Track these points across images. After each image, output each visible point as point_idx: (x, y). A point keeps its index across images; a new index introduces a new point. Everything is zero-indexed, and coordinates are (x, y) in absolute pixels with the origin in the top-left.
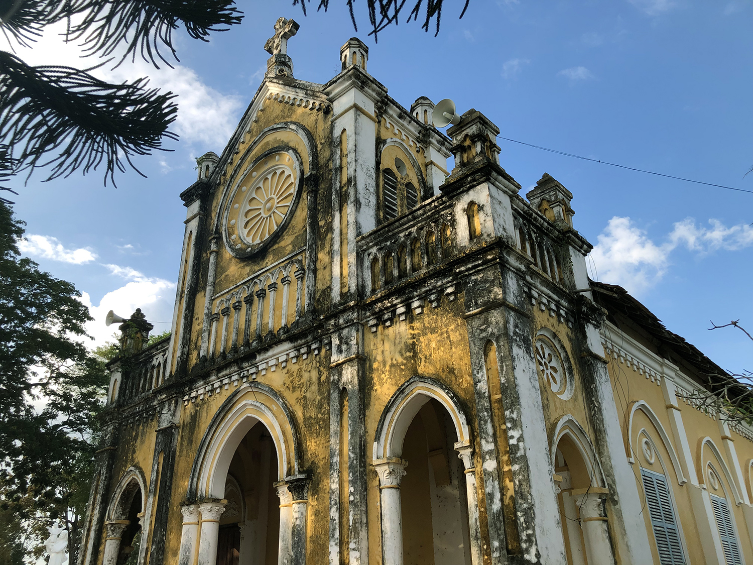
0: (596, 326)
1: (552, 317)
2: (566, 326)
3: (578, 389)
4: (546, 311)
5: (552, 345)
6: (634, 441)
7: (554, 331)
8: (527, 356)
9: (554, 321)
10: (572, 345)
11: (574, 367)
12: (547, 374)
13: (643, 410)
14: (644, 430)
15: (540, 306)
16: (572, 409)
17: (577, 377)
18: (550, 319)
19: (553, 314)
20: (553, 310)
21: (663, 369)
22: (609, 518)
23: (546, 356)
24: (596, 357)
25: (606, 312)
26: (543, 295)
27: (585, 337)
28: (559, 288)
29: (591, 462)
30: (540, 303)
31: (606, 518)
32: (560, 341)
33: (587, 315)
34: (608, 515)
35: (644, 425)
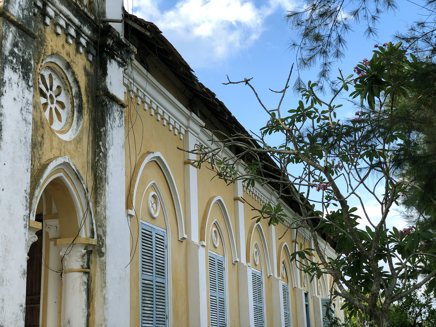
0: (121, 65)
1: (70, 44)
2: (85, 58)
3: (85, 131)
4: (63, 36)
5: (64, 76)
6: (140, 194)
7: (69, 60)
8: (23, 83)
9: (71, 49)
10: (89, 80)
11: (85, 105)
12: (51, 109)
13: (158, 162)
14: (154, 183)
15: (55, 29)
16: (72, 152)
17: (86, 117)
18: (66, 46)
19: (71, 41)
20: (71, 36)
21: (189, 123)
22: (92, 270)
23: (54, 88)
24: (114, 99)
25: (135, 50)
26: (61, 15)
27: (105, 73)
28: (83, 11)
29: (83, 211)
30: (56, 24)
31: (88, 270)
32: (73, 73)
33: (111, 49)
34: (92, 266)
35: (155, 178)
